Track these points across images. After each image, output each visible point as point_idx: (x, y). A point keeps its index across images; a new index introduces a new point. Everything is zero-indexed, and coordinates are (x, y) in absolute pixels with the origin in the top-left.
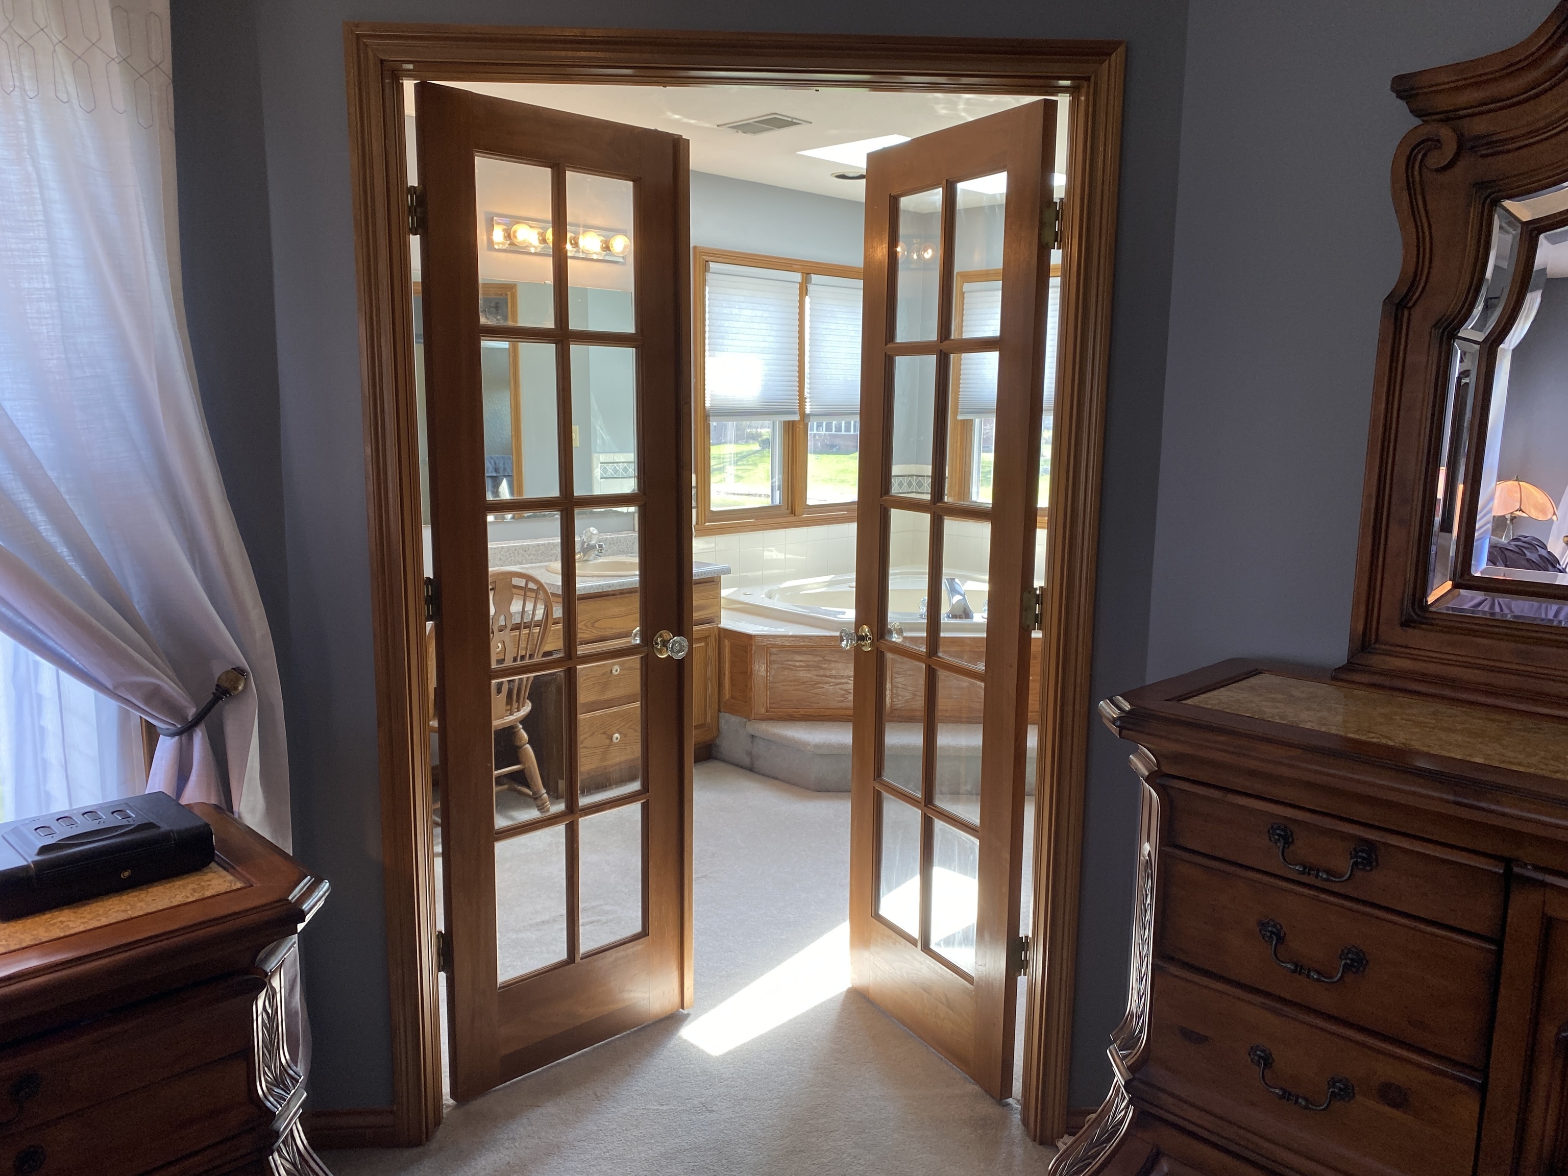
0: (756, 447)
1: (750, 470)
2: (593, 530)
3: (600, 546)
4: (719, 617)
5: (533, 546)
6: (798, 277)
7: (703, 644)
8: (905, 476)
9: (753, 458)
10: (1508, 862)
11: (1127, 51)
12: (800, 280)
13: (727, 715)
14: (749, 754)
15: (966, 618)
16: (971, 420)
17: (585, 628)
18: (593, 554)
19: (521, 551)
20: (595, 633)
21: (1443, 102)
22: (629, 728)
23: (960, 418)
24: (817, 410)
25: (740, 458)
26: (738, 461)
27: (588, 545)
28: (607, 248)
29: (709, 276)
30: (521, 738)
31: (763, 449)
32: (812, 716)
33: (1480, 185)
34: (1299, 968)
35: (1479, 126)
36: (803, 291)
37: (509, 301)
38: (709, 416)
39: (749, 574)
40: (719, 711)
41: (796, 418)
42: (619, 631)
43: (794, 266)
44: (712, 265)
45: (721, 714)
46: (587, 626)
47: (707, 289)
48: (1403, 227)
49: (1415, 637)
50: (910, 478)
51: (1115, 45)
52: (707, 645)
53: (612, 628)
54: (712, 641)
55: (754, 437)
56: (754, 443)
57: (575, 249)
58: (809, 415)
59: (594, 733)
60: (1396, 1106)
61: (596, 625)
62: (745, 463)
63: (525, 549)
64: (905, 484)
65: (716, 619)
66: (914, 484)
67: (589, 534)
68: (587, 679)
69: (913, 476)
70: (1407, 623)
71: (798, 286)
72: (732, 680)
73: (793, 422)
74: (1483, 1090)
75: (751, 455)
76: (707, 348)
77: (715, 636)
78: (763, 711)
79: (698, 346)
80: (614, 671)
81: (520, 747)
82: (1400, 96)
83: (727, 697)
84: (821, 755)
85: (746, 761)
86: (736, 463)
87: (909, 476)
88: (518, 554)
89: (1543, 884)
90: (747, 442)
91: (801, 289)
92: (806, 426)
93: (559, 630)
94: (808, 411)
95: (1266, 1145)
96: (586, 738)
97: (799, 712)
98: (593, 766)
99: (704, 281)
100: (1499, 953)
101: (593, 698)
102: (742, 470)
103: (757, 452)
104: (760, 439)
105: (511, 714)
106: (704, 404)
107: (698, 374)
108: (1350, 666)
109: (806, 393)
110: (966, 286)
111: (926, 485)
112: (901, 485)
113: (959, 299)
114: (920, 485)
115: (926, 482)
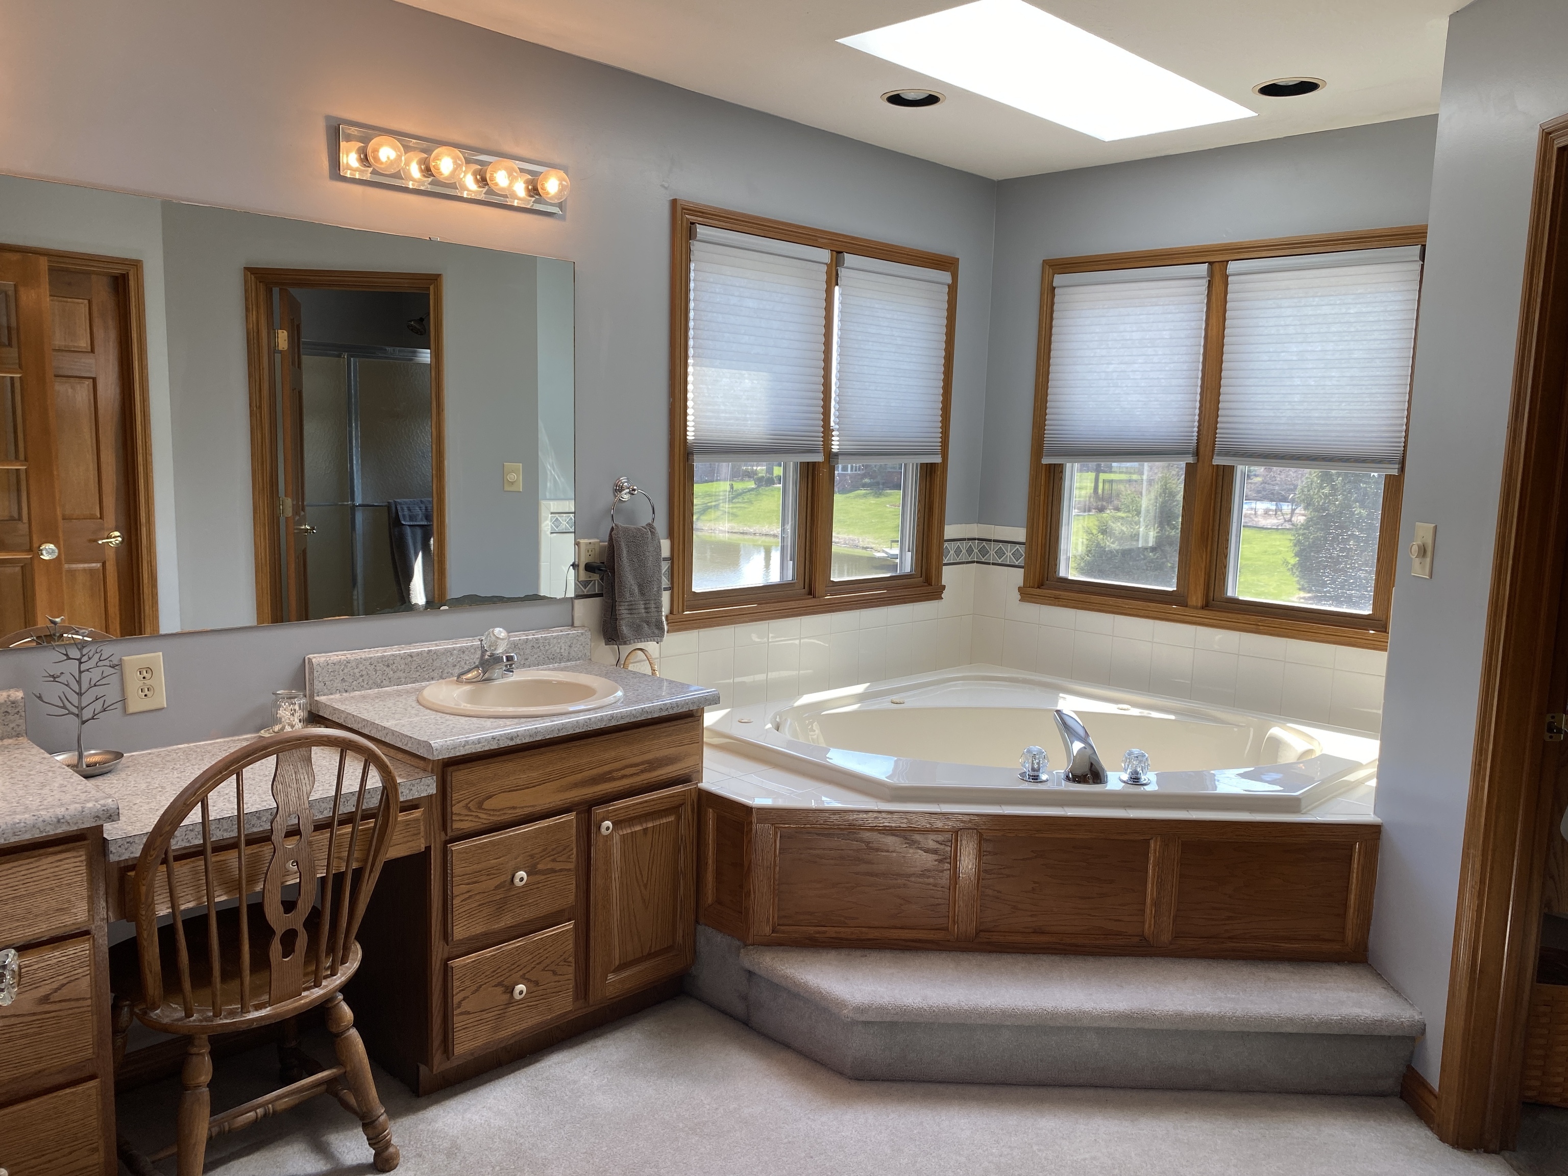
0: (751, 485)
1: (745, 508)
2: (500, 632)
3: (509, 659)
4: (699, 772)
5: (402, 657)
6: (825, 255)
7: (672, 818)
8: (964, 539)
9: (747, 497)
12: (828, 260)
13: (709, 930)
14: (744, 998)
15: (1095, 783)
17: (465, 812)
18: (497, 672)
19: (380, 666)
20: (485, 819)
22: (543, 970)
23: (1046, 461)
24: (849, 447)
25: (735, 496)
26: (733, 498)
27: (492, 655)
28: (534, 191)
29: (696, 246)
30: (339, 1019)
31: (759, 486)
32: (847, 940)
36: (833, 279)
37: (432, 297)
38: (692, 454)
39: (747, 679)
40: (697, 922)
41: (819, 458)
42: (527, 811)
43: (820, 240)
44: (701, 230)
45: (700, 928)
46: (470, 810)
47: (692, 266)
50: (970, 543)
52: (679, 818)
53: (514, 808)
54: (687, 812)
55: (750, 475)
56: (750, 481)
57: (485, 190)
58: (837, 455)
59: (481, 986)
61: (486, 805)
62: (740, 500)
63: (387, 663)
64: (964, 551)
65: (694, 776)
66: (976, 551)
67: (493, 638)
68: (470, 897)
69: (975, 539)
71: (825, 268)
72: (719, 873)
73: (814, 464)
75: (746, 492)
76: (691, 352)
77: (693, 805)
78: (767, 930)
79: (678, 350)
80: (517, 880)
81: (338, 1035)
83: (710, 901)
84: (866, 1023)
85: (739, 1008)
86: (731, 501)
87: (969, 539)
88: (376, 671)
90: (742, 480)
91: (828, 273)
92: (832, 470)
93: (417, 820)
94: (835, 448)
96: (464, 999)
97: (825, 932)
98: (479, 1042)
99: (689, 251)
101: (479, 929)
102: (737, 508)
103: (752, 489)
104: (755, 477)
105: (317, 984)
106: (686, 435)
107: (677, 391)
109: (832, 424)
110: (1059, 279)
111: (992, 552)
112: (958, 552)
113: (1048, 296)
114: (984, 552)
115: (993, 549)
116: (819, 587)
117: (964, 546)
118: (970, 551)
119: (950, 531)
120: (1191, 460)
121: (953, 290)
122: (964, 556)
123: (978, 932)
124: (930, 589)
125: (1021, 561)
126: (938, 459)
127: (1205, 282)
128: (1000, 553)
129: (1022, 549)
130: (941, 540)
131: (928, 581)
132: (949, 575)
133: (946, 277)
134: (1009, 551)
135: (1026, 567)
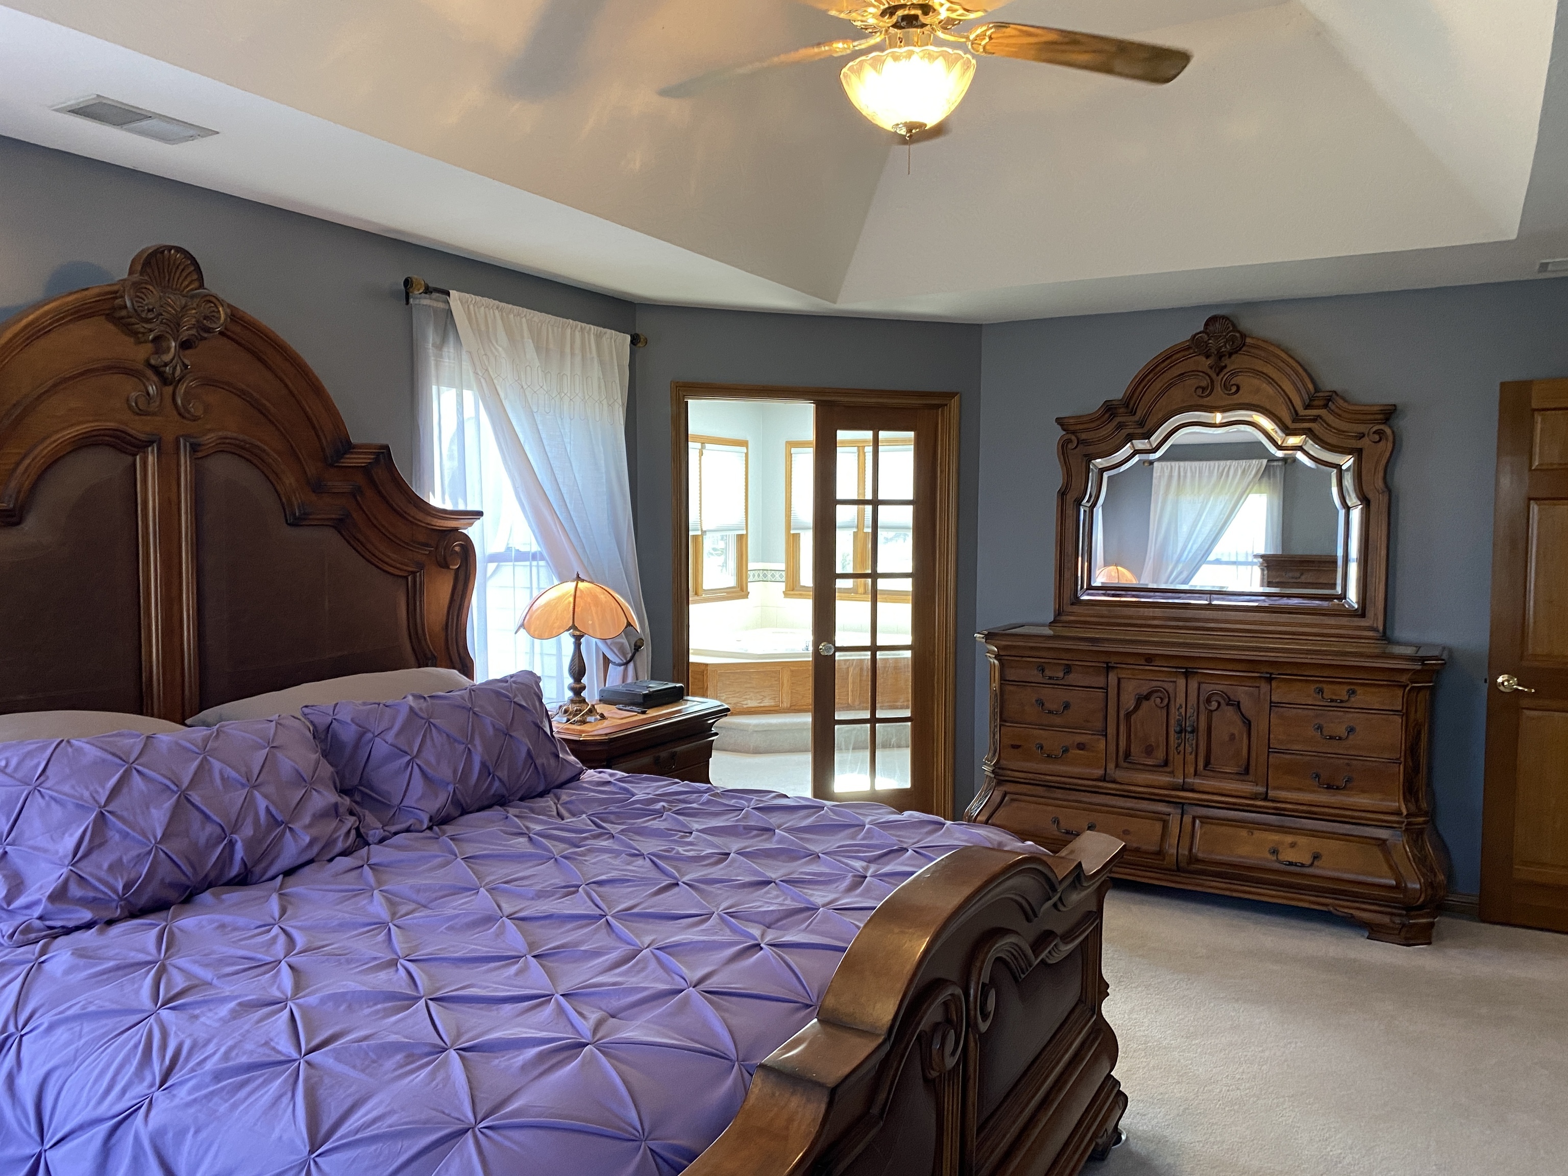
8: (757, 570)
10: (1107, 663)
11: (961, 397)
12: (699, 447)
16: (799, 534)
21: (1072, 428)
23: (792, 532)
33: (1085, 455)
34: (1050, 712)
35: (1083, 436)
48: (1062, 467)
49: (1075, 609)
51: (957, 394)
60: (1082, 749)
64: (757, 575)
66: (762, 575)
69: (762, 570)
70: (1072, 604)
74: (1106, 736)
82: (1058, 424)
87: (759, 570)
89: (1117, 667)
91: (699, 453)
95: (1042, 776)
100: (1107, 693)
108: (1055, 621)
110: (793, 450)
111: (769, 576)
112: (754, 576)
113: (789, 457)
114: (765, 576)
115: (769, 574)
116: (700, 592)
117: (756, 573)
118: (759, 575)
119: (751, 566)
120: (855, 530)
121: (747, 454)
122: (756, 578)
123: (791, 706)
124: (743, 593)
125: (784, 579)
126: (744, 532)
127: (857, 455)
128: (773, 576)
129: (784, 573)
130: (747, 570)
131: (742, 590)
132: (751, 587)
133: (744, 449)
134: (777, 575)
135: (787, 582)
